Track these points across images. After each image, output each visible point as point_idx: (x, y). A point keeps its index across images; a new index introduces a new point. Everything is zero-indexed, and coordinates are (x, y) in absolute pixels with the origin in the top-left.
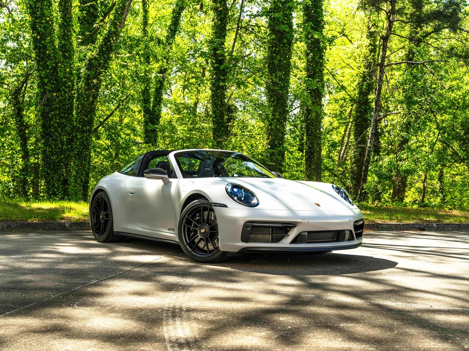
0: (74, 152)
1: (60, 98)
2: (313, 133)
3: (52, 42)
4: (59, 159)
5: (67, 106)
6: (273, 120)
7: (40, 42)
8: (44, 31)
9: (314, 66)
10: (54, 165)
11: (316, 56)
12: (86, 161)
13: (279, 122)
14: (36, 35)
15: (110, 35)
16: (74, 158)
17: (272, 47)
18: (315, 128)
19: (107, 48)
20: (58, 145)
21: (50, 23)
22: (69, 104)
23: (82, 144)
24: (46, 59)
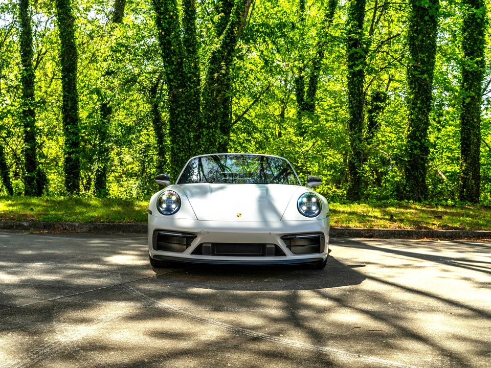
0: (201, 148)
2: (469, 122)
3: (177, 36)
4: (186, 156)
6: (414, 109)
7: (165, 38)
8: (168, 27)
9: (472, 44)
11: (475, 32)
13: (421, 111)
14: (161, 31)
15: (234, 26)
17: (414, 26)
18: (472, 116)
19: (231, 40)
20: (185, 141)
21: (175, 17)
22: (195, 99)
23: (209, 140)
24: (171, 55)
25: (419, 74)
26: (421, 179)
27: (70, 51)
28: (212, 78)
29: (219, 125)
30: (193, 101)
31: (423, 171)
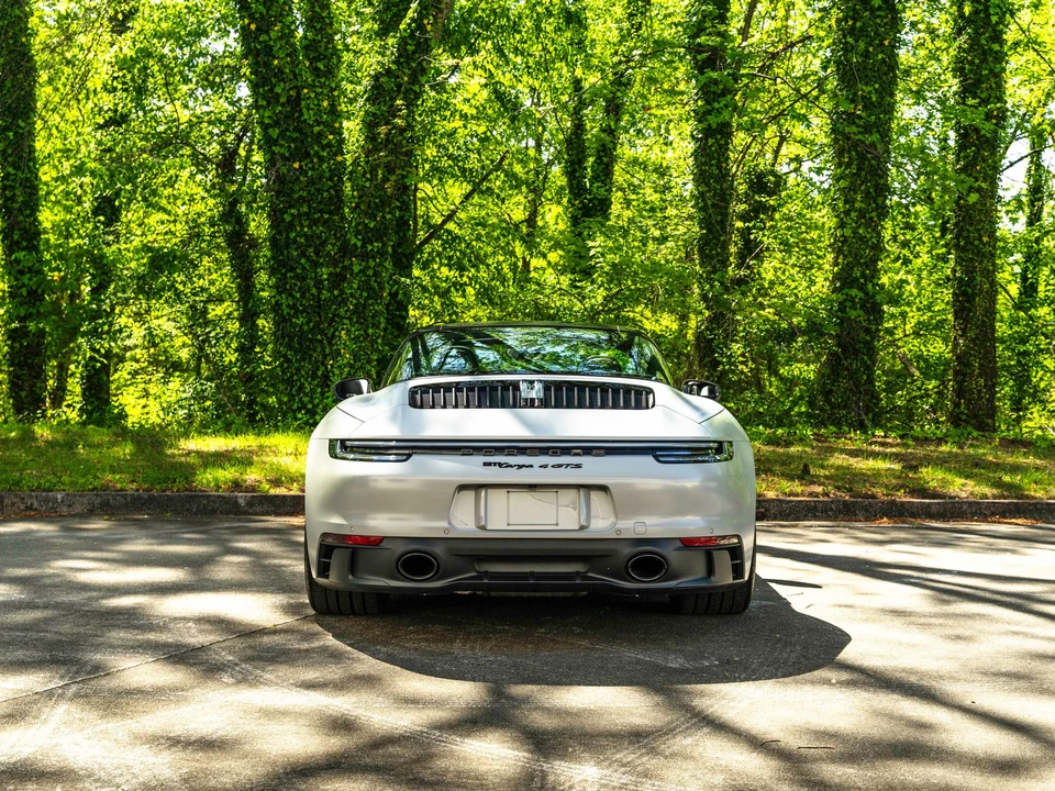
0: (346, 305)
1: (310, 173)
2: (972, 244)
3: (287, 35)
4: (311, 325)
5: (325, 194)
6: (847, 213)
7: (257, 37)
8: (265, 12)
9: (977, 61)
10: (300, 338)
11: (983, 33)
12: (378, 328)
13: (864, 217)
14: (246, 21)
15: (424, 12)
16: (347, 322)
17: (845, 19)
18: (979, 230)
19: (418, 45)
20: (309, 289)
22: (331, 188)
23: (366, 286)
24: (274, 80)
25: (859, 132)
26: (865, 377)
27: (19, 66)
28: (371, 137)
29: (390, 249)
30: (327, 191)
31: (870, 358)
